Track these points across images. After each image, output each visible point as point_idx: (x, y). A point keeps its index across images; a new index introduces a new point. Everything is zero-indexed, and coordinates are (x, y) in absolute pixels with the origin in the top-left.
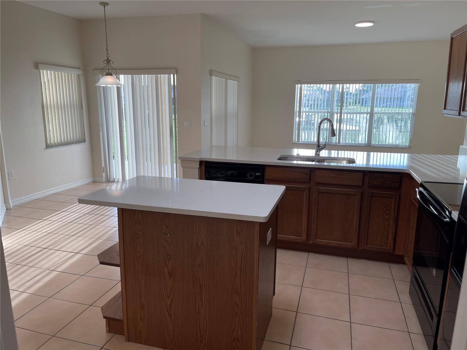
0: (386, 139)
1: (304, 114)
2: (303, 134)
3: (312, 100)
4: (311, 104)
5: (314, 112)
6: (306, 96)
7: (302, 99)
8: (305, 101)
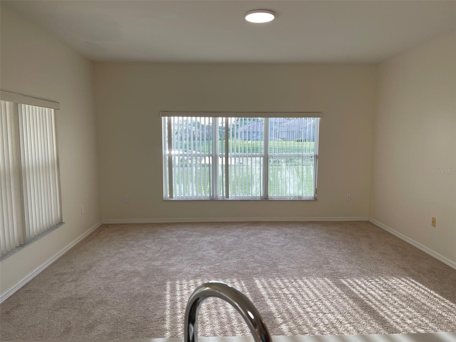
1: (177, 157)
2: (178, 186)
3: (186, 139)
4: (185, 144)
5: (190, 155)
6: (177, 133)
7: (172, 137)
8: (177, 141)
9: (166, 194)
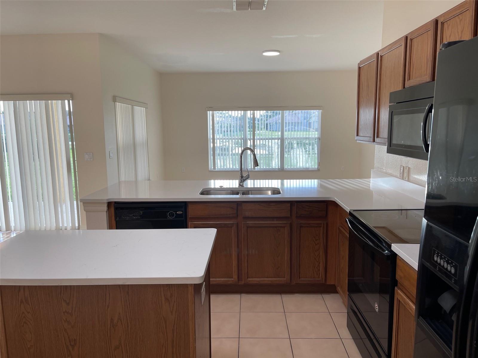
0: (297, 163)
1: (218, 141)
2: (219, 161)
3: (224, 127)
4: (224, 131)
5: (227, 139)
6: (218, 123)
7: (215, 125)
8: (218, 128)
9: (211, 167)
